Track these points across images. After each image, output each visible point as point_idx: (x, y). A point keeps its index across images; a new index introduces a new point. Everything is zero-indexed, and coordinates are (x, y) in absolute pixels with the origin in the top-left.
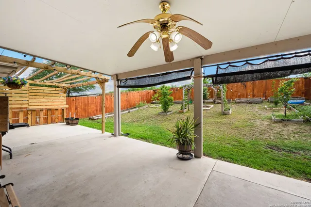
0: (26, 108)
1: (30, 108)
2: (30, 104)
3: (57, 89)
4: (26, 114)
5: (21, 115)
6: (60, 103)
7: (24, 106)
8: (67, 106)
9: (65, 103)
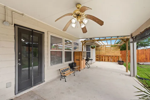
0: (105, 55)
1: (106, 55)
2: (106, 53)
3: (116, 47)
4: (105, 57)
5: (104, 57)
6: (117, 53)
7: (104, 54)
8: (121, 55)
9: (120, 53)
